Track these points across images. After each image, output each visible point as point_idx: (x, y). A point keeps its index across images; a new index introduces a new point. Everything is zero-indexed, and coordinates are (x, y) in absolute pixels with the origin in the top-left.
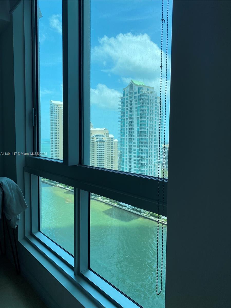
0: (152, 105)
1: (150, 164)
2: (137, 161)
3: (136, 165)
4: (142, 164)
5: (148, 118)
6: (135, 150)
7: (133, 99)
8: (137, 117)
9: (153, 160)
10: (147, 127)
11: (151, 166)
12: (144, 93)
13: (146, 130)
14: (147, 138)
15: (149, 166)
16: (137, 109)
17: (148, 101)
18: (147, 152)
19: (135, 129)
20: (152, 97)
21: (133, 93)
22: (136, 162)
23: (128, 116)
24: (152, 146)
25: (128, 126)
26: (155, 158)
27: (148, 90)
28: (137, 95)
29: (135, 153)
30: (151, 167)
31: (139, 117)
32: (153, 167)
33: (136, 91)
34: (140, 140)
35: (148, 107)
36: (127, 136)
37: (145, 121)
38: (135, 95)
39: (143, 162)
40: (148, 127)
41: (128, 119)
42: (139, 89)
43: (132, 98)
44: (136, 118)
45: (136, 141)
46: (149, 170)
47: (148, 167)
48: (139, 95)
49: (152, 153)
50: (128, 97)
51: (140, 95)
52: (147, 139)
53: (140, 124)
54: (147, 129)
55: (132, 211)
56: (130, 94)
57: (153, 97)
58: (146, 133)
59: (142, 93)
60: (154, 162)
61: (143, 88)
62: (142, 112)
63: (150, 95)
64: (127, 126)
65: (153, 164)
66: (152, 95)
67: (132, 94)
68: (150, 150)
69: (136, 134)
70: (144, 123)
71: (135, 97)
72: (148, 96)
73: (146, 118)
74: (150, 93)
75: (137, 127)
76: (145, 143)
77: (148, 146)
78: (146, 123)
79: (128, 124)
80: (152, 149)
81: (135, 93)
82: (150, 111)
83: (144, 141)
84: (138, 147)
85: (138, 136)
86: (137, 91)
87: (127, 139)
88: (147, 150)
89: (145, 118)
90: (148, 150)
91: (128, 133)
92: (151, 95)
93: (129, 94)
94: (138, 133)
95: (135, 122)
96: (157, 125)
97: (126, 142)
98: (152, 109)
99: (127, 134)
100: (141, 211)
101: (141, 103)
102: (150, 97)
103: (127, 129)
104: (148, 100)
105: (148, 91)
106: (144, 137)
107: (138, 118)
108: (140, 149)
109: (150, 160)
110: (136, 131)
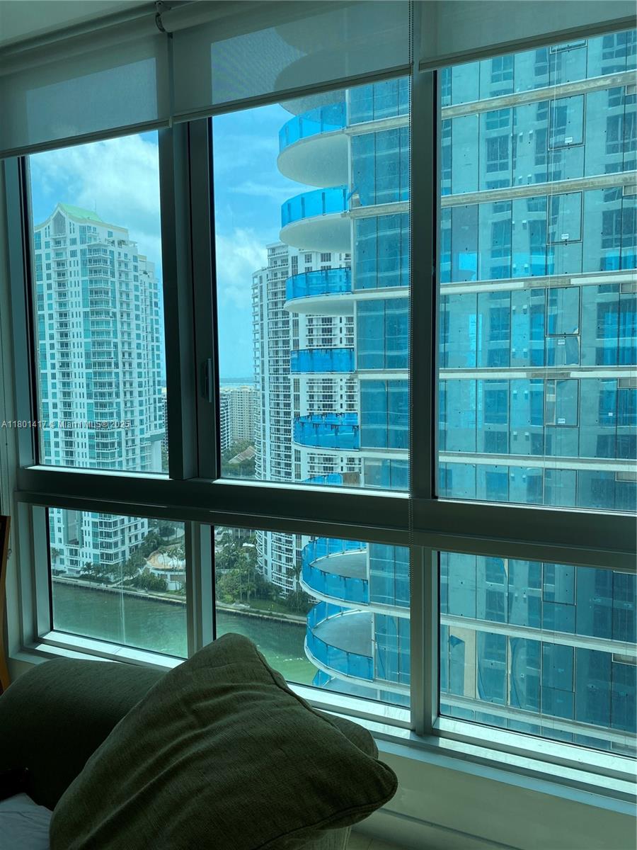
0: (123, 278)
1: (130, 443)
2: (91, 437)
3: (87, 450)
4: (105, 445)
5: (114, 314)
6: (82, 405)
7: (67, 257)
8: (82, 310)
9: (137, 432)
10: (115, 340)
11: (134, 450)
12: (98, 242)
13: (112, 350)
14: (117, 370)
15: (127, 451)
16: (80, 289)
17: (113, 266)
18: (120, 410)
19: (80, 345)
20: (122, 255)
21: (65, 242)
22: (87, 440)
23: (55, 306)
24: (131, 393)
25: (57, 336)
26: (144, 426)
27: (110, 234)
28: (79, 247)
29: (82, 416)
30: (134, 453)
31: (88, 309)
32: (138, 451)
33: (74, 237)
34: (95, 376)
35: (113, 283)
36: (53, 366)
37: (108, 323)
38: (74, 248)
39: (109, 440)
40: (119, 340)
41: (56, 316)
42: (83, 230)
43: (64, 254)
44: (78, 314)
45: (84, 381)
46: (128, 460)
47: (124, 453)
48: (85, 246)
49: (132, 412)
50: (51, 251)
51: (87, 247)
52: (117, 374)
53: (93, 333)
54: (116, 346)
55: (81, 582)
56: (58, 242)
57: (126, 255)
58: (113, 356)
59: (93, 243)
60: (142, 436)
61: (95, 229)
62: (95, 296)
63: (116, 249)
64: (52, 337)
65: (137, 442)
66: (124, 249)
67: (62, 242)
68: (126, 405)
69: (83, 360)
70: (103, 328)
71: (73, 254)
72: (112, 253)
73: (111, 315)
74: (116, 243)
75: (83, 340)
76: (110, 384)
77: (122, 394)
78: (111, 328)
79: (54, 332)
80: (132, 402)
81: (73, 242)
82: (121, 294)
83: (106, 380)
84: (89, 396)
85: (88, 366)
86: (77, 235)
87: (54, 376)
88: (118, 404)
89: (108, 313)
90: (122, 405)
91: (58, 356)
92: (120, 250)
93: (52, 243)
94: (88, 355)
95: (77, 327)
96: (143, 334)
97: (54, 386)
98: (124, 288)
99: (53, 361)
100: (108, 578)
101: (91, 271)
102: (116, 255)
103: (52, 346)
104: (112, 263)
105: (111, 239)
106: (106, 369)
107: (86, 314)
108: (96, 403)
109: (130, 434)
110: (82, 350)
